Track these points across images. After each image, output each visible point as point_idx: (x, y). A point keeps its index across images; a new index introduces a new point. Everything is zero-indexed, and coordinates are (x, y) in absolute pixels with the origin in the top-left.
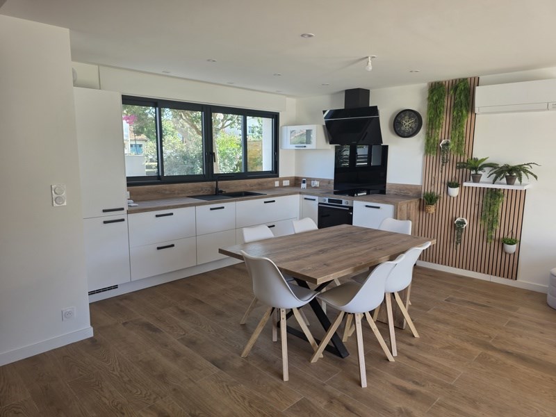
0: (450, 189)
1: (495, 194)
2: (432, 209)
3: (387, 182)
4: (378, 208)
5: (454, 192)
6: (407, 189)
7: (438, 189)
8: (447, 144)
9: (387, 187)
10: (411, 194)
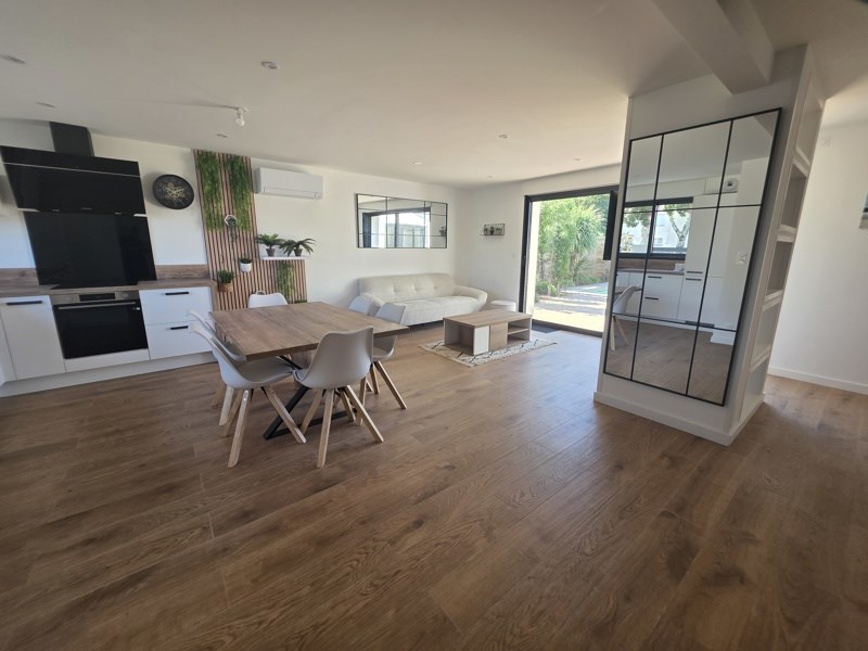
0: (242, 265)
1: (284, 265)
2: (230, 287)
3: (156, 264)
4: (187, 293)
5: (248, 267)
6: (188, 270)
7: (229, 267)
8: (231, 220)
9: (157, 270)
10: (196, 275)
